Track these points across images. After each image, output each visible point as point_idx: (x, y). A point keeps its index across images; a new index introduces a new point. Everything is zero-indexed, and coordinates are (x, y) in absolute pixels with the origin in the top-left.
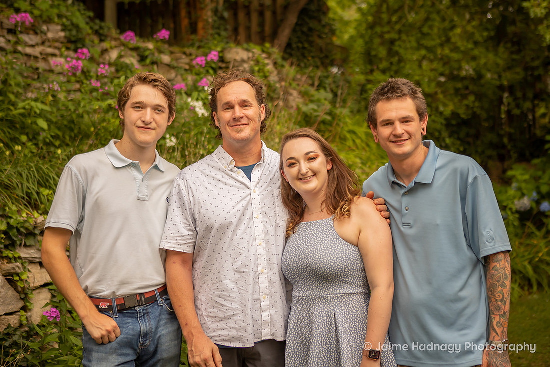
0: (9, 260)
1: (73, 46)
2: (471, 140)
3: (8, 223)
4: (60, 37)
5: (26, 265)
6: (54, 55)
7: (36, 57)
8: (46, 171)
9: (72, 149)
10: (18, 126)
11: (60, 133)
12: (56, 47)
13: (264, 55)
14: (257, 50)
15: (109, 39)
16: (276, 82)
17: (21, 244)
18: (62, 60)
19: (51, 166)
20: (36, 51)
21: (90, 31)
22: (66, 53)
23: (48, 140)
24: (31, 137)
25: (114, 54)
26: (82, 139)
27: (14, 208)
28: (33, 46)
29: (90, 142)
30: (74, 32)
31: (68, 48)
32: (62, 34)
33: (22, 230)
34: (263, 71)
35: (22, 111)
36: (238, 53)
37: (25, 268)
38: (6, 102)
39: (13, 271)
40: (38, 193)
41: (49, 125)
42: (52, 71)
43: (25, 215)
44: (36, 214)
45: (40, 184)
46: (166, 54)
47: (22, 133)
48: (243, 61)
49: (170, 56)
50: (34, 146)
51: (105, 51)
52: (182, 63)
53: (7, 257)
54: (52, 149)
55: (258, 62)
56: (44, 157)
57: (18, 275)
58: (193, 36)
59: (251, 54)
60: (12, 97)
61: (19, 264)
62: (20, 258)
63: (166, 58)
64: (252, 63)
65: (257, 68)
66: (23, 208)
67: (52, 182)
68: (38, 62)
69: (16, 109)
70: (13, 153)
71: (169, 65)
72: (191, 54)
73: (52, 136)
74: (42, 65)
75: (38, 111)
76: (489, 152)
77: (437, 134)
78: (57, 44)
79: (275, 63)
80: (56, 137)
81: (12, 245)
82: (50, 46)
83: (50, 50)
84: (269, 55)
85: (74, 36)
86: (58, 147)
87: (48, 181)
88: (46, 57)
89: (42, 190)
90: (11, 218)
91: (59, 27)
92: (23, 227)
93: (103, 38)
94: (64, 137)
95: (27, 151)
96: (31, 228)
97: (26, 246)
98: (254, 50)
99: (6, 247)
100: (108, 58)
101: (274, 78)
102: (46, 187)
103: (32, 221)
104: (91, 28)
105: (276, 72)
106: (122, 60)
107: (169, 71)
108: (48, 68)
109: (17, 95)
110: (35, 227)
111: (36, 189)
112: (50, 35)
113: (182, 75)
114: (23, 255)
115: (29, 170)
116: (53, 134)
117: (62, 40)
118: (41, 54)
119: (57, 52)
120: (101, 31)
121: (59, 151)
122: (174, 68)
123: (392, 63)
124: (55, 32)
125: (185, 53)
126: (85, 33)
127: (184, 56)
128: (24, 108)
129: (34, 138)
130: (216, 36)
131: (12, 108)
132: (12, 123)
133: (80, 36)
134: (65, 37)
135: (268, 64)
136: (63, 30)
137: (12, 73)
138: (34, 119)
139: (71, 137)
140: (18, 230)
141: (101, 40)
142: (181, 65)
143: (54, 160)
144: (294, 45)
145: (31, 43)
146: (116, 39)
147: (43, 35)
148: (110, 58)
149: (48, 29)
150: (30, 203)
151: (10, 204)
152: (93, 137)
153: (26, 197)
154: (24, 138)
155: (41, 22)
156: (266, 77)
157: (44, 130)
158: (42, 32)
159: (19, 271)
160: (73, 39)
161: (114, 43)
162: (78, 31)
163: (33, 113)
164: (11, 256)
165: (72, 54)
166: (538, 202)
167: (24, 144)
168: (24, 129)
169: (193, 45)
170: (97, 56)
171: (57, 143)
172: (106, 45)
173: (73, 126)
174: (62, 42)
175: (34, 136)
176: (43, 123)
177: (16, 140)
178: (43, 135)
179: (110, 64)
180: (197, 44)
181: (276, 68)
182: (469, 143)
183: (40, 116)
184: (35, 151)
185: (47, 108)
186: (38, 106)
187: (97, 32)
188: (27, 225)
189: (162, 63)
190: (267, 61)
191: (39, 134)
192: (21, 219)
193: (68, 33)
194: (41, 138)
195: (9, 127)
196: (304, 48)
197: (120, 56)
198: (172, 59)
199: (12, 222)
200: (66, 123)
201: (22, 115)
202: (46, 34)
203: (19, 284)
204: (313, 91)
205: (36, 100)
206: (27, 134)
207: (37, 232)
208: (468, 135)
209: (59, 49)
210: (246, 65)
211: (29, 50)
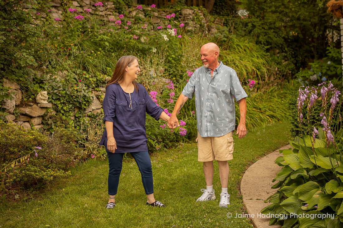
0: (97, 91)
1: (117, 11)
2: (297, 48)
3: (97, 79)
4: (112, 7)
5: (103, 93)
6: (110, 15)
7: (103, 16)
8: (108, 61)
9: (117, 53)
10: (98, 44)
11: (113, 47)
12: (111, 12)
13: (199, 11)
14: (196, 9)
15: (132, 7)
16: (204, 23)
17: (101, 86)
18: (114, 16)
19: (110, 59)
20: (103, 13)
21: (124, 4)
22: (115, 14)
23: (109, 50)
24: (103, 49)
25: (134, 13)
26: (121, 49)
27: (98, 74)
28: (102, 11)
29: (124, 50)
30: (118, 5)
31: (116, 12)
32: (113, 6)
33: (101, 81)
34: (199, 19)
35: (100, 39)
36: (187, 11)
37: (102, 94)
38: (93, 35)
39: (99, 95)
40: (106, 69)
41: (109, 44)
42: (109, 21)
43: (102, 76)
44: (106, 76)
45: (107, 66)
46: (156, 12)
47: (100, 47)
48: (190, 14)
49: (158, 13)
50: (104, 52)
51: (130, 12)
52: (163, 16)
53: (96, 90)
54: (110, 53)
55: (196, 15)
56: (108, 56)
57: (100, 96)
58: (169, 3)
59: (193, 11)
60: (96, 33)
61: (100, 92)
62: (100, 90)
63: (156, 14)
64: (193, 15)
65: (196, 17)
66: (101, 74)
67: (111, 65)
68: (104, 18)
69: (97, 38)
70: (97, 55)
71: (157, 17)
72: (167, 12)
73: (110, 48)
74: (105, 19)
75: (105, 39)
76: (306, 54)
77: (280, 46)
78: (111, 10)
79: (204, 15)
80: (112, 48)
81: (98, 86)
82: (108, 11)
83: (109, 13)
84: (202, 11)
85: (118, 7)
86: (113, 52)
87: (109, 64)
88: (107, 15)
89: (107, 68)
90: (97, 77)
91: (112, 3)
92: (101, 80)
93: (130, 7)
94: (114, 48)
95: (101, 54)
96: (104, 81)
97: (102, 87)
98: (195, 9)
99: (96, 87)
100: (131, 15)
101: (203, 21)
102: (109, 67)
103: (104, 78)
104: (125, 3)
105: (204, 19)
106: (138, 15)
107: (157, 19)
108: (108, 20)
109: (97, 32)
110: (105, 81)
111: (105, 67)
112: (109, 7)
113: (163, 21)
114: (101, 90)
115: (103, 60)
116: (111, 47)
117: (113, 8)
118: (105, 15)
119: (111, 13)
120: (129, 4)
121: (113, 54)
122: (159, 18)
123: (261, 13)
124: (110, 5)
125: (164, 11)
126: (122, 5)
127: (164, 13)
128: (100, 38)
129: (104, 49)
130: (179, 3)
131: (96, 38)
132: (95, 43)
133: (120, 7)
134: (114, 7)
135: (201, 15)
136: (113, 4)
137: (95, 24)
138: (104, 42)
139: (117, 48)
140: (100, 81)
141: (129, 8)
142: (162, 16)
143: (111, 57)
144: (218, 4)
145: (101, 10)
146: (135, 7)
147: (106, 7)
148: (133, 15)
149: (108, 4)
150: (103, 72)
151: (97, 73)
152: (125, 48)
153: (102, 70)
154: (100, 49)
155: (105, 2)
156: (199, 21)
157: (107, 46)
158: (105, 5)
159: (100, 95)
160: (118, 8)
161: (134, 8)
162: (119, 5)
163: (103, 40)
164: (98, 90)
165: (117, 14)
166: (321, 77)
167: (100, 51)
168: (100, 46)
169: (169, 7)
170: (127, 14)
171: (112, 51)
172: (131, 9)
173: (118, 44)
174: (113, 9)
175: (104, 48)
176: (107, 44)
177: (97, 50)
178: (107, 48)
179: (132, 18)
180: (171, 6)
181: (205, 17)
182: (296, 50)
183: (106, 41)
184: (104, 54)
185: (108, 38)
186: (105, 37)
187: (127, 4)
188: (103, 79)
189: (154, 16)
190: (200, 14)
191: (106, 48)
192: (101, 78)
193: (115, 6)
194: (106, 49)
195: (95, 45)
196: (222, 5)
197: (137, 14)
198: (159, 14)
199: (98, 78)
200: (115, 43)
201: (99, 40)
202: (107, 6)
203: (100, 99)
204: (221, 27)
205: (104, 35)
206: (101, 48)
207: (106, 82)
208: (296, 46)
209: (112, 12)
210: (191, 17)
211: (101, 13)
